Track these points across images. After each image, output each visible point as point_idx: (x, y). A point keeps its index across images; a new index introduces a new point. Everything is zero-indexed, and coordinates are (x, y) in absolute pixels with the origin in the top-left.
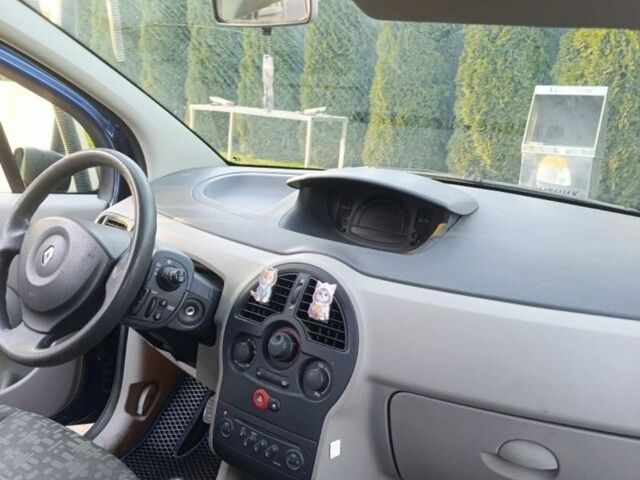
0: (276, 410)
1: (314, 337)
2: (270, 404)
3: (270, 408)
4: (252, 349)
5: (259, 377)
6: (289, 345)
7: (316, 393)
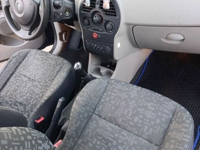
0: (100, 38)
1: (106, 14)
2: (98, 36)
3: (98, 38)
4: (89, 21)
5: (93, 29)
6: (99, 18)
7: (110, 31)
